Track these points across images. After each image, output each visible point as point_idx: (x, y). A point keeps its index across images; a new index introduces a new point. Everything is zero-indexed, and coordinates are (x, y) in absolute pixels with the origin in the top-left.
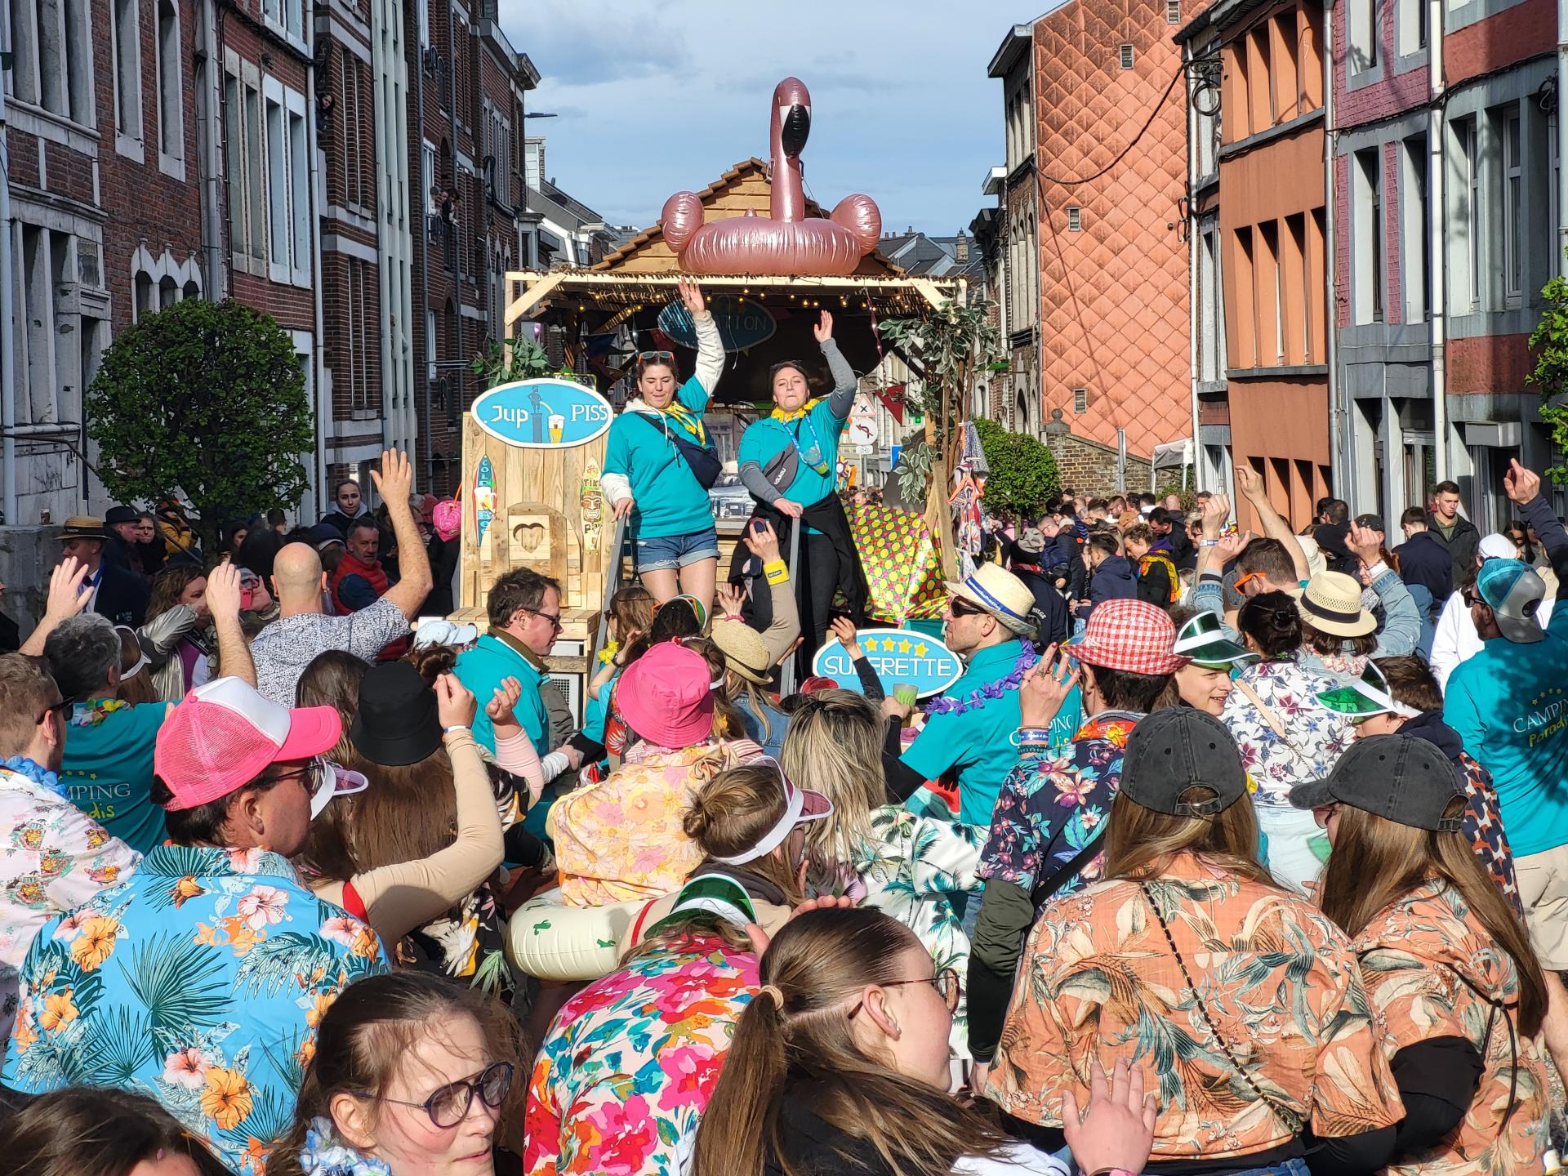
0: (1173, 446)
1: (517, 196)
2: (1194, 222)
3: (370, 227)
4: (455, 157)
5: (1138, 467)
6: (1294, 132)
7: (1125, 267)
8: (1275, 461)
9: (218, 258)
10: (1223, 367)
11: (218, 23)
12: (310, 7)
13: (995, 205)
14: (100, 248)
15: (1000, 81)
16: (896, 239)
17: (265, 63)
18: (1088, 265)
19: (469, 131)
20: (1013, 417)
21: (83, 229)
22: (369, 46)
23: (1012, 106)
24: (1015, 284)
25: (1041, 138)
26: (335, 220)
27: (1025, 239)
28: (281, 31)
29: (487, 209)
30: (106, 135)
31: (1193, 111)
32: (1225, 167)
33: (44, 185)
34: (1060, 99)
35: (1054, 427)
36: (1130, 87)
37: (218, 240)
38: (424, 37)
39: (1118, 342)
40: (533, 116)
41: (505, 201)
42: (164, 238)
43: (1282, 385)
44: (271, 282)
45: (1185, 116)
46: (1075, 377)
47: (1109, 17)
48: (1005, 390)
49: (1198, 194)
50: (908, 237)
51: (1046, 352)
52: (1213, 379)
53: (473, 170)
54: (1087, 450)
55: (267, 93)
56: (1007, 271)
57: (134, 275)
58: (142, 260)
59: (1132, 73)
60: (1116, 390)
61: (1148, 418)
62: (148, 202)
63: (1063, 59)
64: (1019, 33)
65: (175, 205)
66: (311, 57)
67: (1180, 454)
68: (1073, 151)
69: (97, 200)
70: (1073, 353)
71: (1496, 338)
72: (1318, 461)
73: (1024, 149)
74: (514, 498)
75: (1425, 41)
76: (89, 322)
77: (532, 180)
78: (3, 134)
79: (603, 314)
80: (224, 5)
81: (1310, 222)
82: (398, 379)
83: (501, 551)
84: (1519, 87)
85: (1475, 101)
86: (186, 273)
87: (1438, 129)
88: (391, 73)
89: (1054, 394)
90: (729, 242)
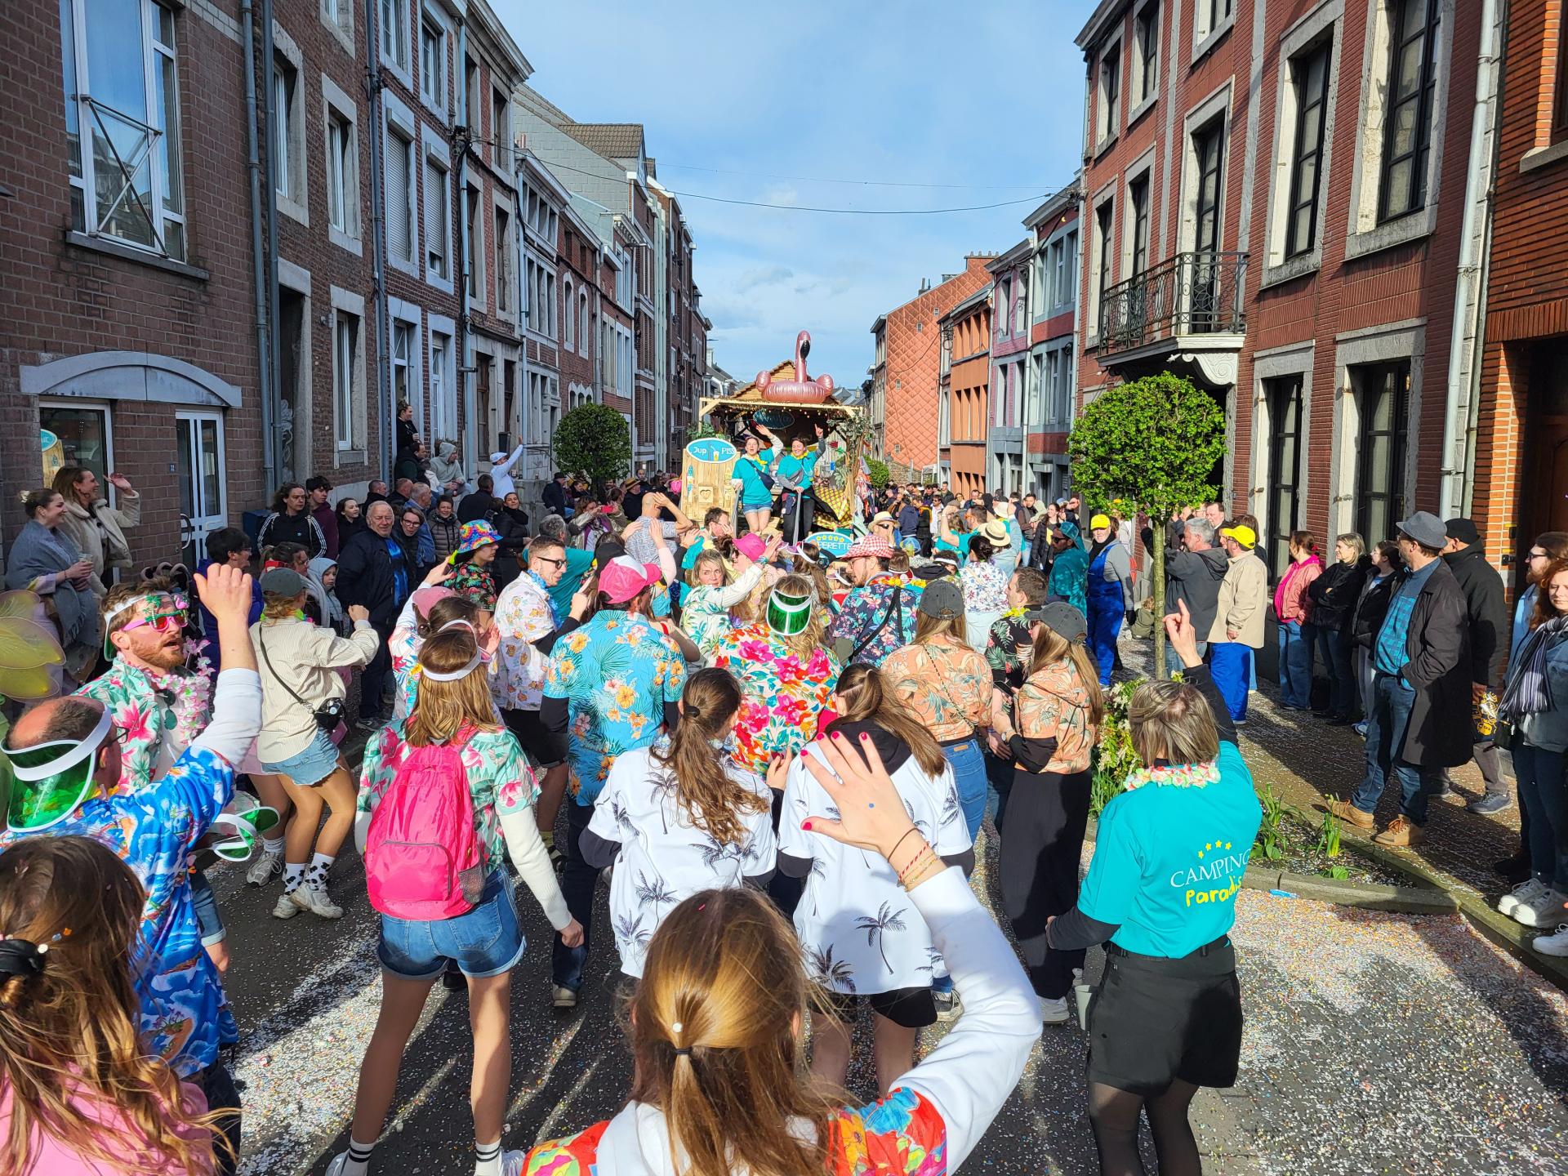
0: (929, 466)
1: (704, 368)
2: (941, 387)
4: (682, 354)
5: (917, 474)
6: (978, 357)
7: (915, 402)
8: (966, 474)
9: (599, 387)
10: (949, 440)
11: (601, 304)
12: (633, 298)
13: (871, 379)
14: (558, 382)
15: (875, 334)
16: (836, 391)
17: (617, 318)
18: (903, 401)
19: (687, 345)
20: (874, 454)
21: (551, 375)
22: (654, 313)
23: (879, 343)
24: (877, 407)
25: (888, 355)
26: (640, 375)
27: (881, 391)
28: (623, 307)
29: (693, 373)
31: (942, 348)
32: (953, 368)
33: (539, 359)
34: (895, 341)
35: (888, 458)
36: (920, 338)
37: (599, 381)
38: (673, 311)
39: (912, 429)
40: (710, 340)
41: (700, 370)
42: (580, 379)
44: (617, 396)
45: (939, 350)
46: (896, 441)
47: (914, 313)
48: (871, 444)
49: (943, 378)
50: (840, 390)
51: (886, 432)
52: (945, 444)
53: (689, 359)
54: (899, 466)
55: (618, 329)
56: (874, 402)
57: (569, 392)
58: (572, 387)
59: (922, 333)
60: (910, 446)
61: (921, 456)
62: (575, 366)
63: (897, 328)
64: (882, 318)
65: (584, 368)
66: (633, 316)
67: (932, 469)
68: (899, 360)
69: (557, 365)
70: (895, 432)
71: (1045, 434)
72: (981, 474)
73: (882, 359)
74: (701, 480)
75: (1025, 327)
76: (553, 409)
77: (709, 363)
78: (525, 340)
79: (733, 414)
80: (604, 297)
81: (982, 390)
82: (661, 432)
83: (696, 499)
84: (1059, 345)
85: (1042, 349)
86: (588, 391)
87: (1029, 358)
88: (661, 323)
89: (889, 446)
90: (780, 389)
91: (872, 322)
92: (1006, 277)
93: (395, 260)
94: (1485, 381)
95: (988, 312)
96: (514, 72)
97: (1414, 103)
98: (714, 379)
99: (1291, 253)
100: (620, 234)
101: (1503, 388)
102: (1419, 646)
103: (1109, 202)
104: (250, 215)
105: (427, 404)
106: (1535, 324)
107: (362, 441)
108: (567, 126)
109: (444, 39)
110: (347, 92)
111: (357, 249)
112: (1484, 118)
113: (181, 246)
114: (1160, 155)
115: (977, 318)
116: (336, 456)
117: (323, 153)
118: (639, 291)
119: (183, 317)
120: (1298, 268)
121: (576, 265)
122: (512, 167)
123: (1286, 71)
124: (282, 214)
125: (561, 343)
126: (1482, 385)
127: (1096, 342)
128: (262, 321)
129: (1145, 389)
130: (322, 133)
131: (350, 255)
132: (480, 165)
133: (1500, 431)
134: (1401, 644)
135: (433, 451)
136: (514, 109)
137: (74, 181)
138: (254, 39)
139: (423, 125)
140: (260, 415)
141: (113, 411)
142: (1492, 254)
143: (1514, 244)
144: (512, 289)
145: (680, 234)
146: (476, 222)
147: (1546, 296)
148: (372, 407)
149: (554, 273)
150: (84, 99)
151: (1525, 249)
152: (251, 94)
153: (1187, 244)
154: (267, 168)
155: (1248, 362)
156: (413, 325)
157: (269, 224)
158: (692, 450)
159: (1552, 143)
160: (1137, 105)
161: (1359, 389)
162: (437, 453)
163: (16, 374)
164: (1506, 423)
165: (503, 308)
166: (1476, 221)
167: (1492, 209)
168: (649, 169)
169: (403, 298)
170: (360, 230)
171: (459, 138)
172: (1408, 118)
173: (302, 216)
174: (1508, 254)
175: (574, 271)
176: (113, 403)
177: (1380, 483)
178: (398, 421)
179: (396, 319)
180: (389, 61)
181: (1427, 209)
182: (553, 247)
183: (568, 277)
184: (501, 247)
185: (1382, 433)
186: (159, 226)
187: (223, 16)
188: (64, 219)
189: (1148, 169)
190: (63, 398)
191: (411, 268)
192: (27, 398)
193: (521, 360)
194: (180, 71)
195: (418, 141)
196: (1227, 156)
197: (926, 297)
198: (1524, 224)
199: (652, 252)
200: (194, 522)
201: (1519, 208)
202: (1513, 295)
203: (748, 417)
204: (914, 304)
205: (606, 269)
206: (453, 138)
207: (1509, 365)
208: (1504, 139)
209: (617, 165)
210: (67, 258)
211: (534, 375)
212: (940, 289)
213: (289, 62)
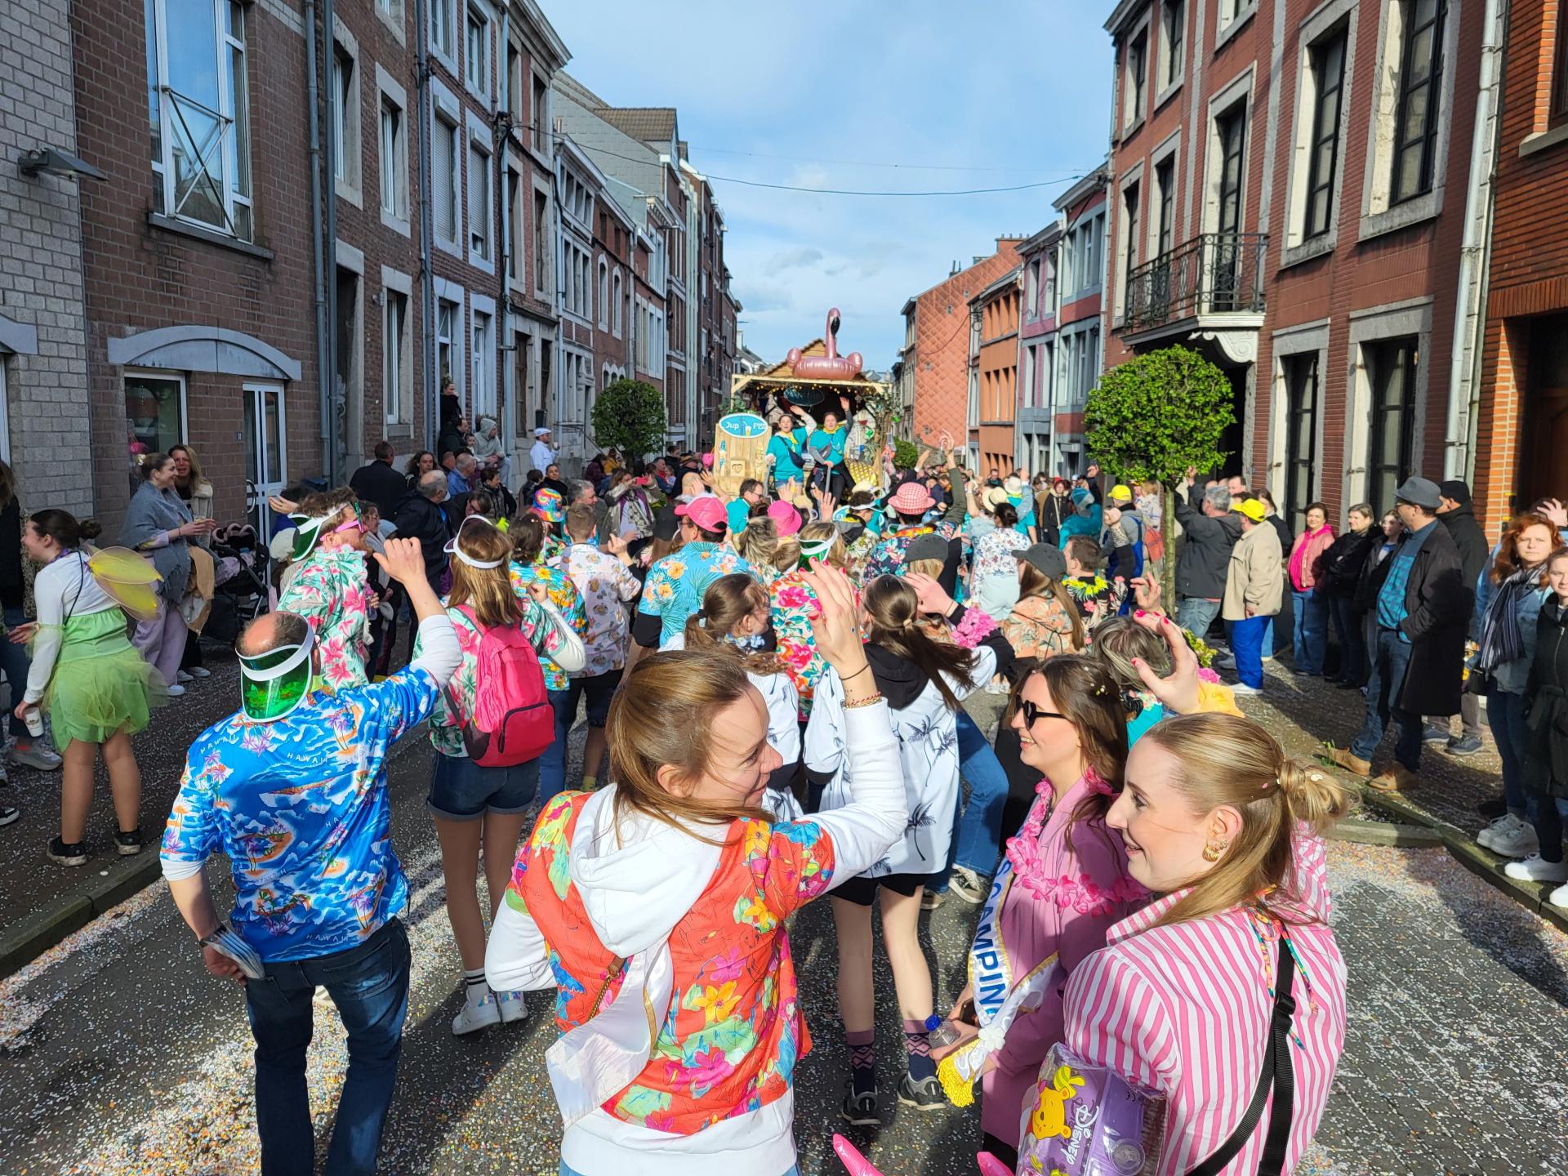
1: (734, 351)
2: (970, 369)
3: (683, 359)
4: (713, 335)
6: (1007, 339)
7: (945, 384)
8: (994, 455)
9: (631, 367)
10: (978, 421)
11: (634, 285)
12: (665, 281)
13: (901, 361)
14: (592, 362)
15: (905, 316)
17: (650, 299)
18: (932, 383)
19: (718, 326)
20: (904, 436)
21: (586, 355)
22: (685, 295)
23: (909, 324)
24: (907, 389)
25: (918, 337)
26: (671, 356)
27: (911, 373)
28: (655, 288)
29: (723, 355)
31: (972, 330)
32: (982, 350)
33: (574, 339)
34: (925, 323)
36: (950, 321)
37: (631, 360)
38: (704, 293)
39: (941, 411)
40: (740, 322)
41: (730, 352)
42: (614, 359)
43: (998, 428)
44: (649, 376)
45: (969, 332)
47: (944, 296)
48: (901, 425)
49: (972, 359)
50: (872, 369)
51: (915, 413)
52: (974, 425)
53: (719, 340)
55: (650, 310)
56: (904, 384)
57: (603, 371)
58: (606, 367)
59: (951, 316)
62: (609, 346)
63: (927, 310)
64: (912, 300)
65: (618, 348)
66: (665, 298)
68: (929, 343)
69: (592, 345)
70: (925, 414)
71: (1073, 414)
72: (1009, 455)
73: (912, 340)
74: (733, 455)
75: (1054, 308)
76: (588, 388)
77: (739, 346)
78: (561, 320)
79: (766, 391)
80: (637, 278)
81: (1011, 371)
82: (691, 413)
83: (728, 473)
84: (1086, 326)
85: (1071, 330)
86: (620, 371)
87: (1057, 339)
88: (692, 304)
89: (918, 428)
90: (810, 365)
91: (902, 304)
92: (1035, 258)
93: (440, 241)
94: (1487, 356)
95: (1017, 294)
96: (553, 58)
97: (1425, 89)
98: (744, 361)
99: (1309, 234)
100: (653, 216)
101: (1504, 363)
102: (1417, 601)
103: (1135, 185)
104: (311, 199)
105: (468, 381)
106: (1533, 301)
107: (409, 416)
108: (601, 110)
109: (488, 28)
110: (398, 80)
111: (405, 231)
112: (1486, 105)
113: (249, 228)
114: (1185, 139)
115: (1007, 299)
116: (385, 429)
117: (376, 139)
118: (671, 272)
119: (250, 294)
120: (1314, 247)
121: (611, 246)
122: (551, 152)
123: (1305, 58)
124: (339, 198)
125: (595, 323)
126: (1484, 360)
127: (1122, 322)
128: (321, 299)
129: (1156, 361)
130: (375, 120)
131: (400, 236)
132: (520, 150)
133: (1501, 404)
134: (1400, 600)
135: (474, 426)
136: (551, 95)
137: (156, 166)
138: (316, 31)
139: (468, 111)
140: (318, 388)
141: (188, 382)
142: (1493, 235)
143: (1514, 225)
144: (550, 269)
145: (712, 217)
146: (515, 205)
147: (1543, 275)
148: (418, 383)
149: (589, 255)
150: (165, 90)
151: (1523, 230)
152: (313, 83)
153: (1210, 225)
154: (326, 153)
155: (1267, 340)
156: (457, 304)
157: (327, 207)
158: (724, 425)
159: (1550, 128)
160: (1164, 89)
161: (1371, 367)
162: (478, 428)
163: (105, 346)
164: (1506, 396)
165: (540, 289)
166: (1479, 204)
167: (1494, 192)
168: (682, 152)
169: (448, 278)
170: (409, 212)
171: (500, 123)
172: (1419, 104)
173: (356, 199)
174: (1508, 234)
175: (609, 253)
176: (188, 374)
177: (1391, 456)
178: (442, 397)
179: (441, 298)
180: (436, 49)
181: (1435, 192)
182: (589, 229)
183: (603, 258)
184: (539, 229)
185: (1394, 408)
186: (229, 209)
187: (288, 10)
188: (147, 201)
189: (1173, 153)
190: (144, 369)
191: (454, 249)
192: (113, 367)
193: (557, 339)
194: (249, 63)
195: (463, 126)
196: (1248, 139)
197: (957, 279)
198: (1523, 205)
199: (684, 234)
200: (259, 488)
201: (1518, 191)
202: (1513, 273)
203: (779, 394)
204: (944, 286)
205: (639, 251)
206: (495, 123)
207: (1509, 340)
208: (1506, 124)
209: (651, 149)
210: (149, 238)
211: (569, 355)
212: (970, 272)
213: (346, 53)
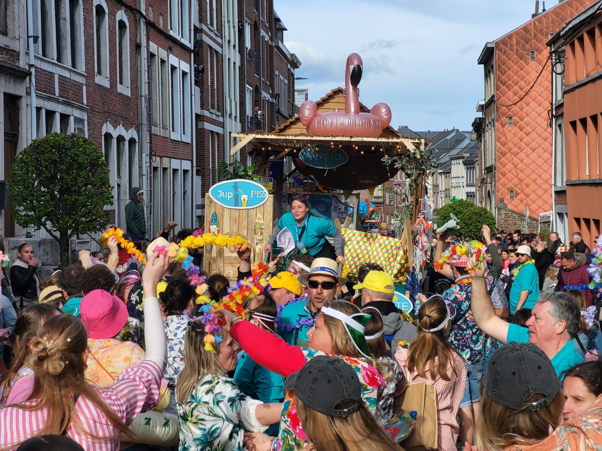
0: (547, 214)
1: (291, 110)
2: (554, 119)
3: (221, 119)
4: (261, 93)
5: (534, 222)
7: (531, 141)
8: (585, 219)
9: (145, 129)
10: (565, 180)
11: (147, 32)
12: (192, 28)
13: (481, 116)
14: (86, 122)
15: (483, 66)
16: (448, 131)
17: (170, 50)
18: (516, 139)
19: (268, 83)
20: (486, 201)
21: (77, 113)
22: (222, 46)
23: (487, 75)
24: (488, 148)
25: (497, 88)
26: (204, 116)
27: (491, 129)
28: (178, 38)
29: (276, 115)
30: (89, 75)
31: (554, 74)
32: (566, 96)
33: (57, 94)
34: (505, 72)
35: (501, 205)
36: (534, 68)
37: (145, 121)
38: (248, 44)
39: (528, 171)
40: (298, 79)
41: (284, 111)
42: (119, 119)
43: (588, 187)
44: (171, 140)
45: (551, 76)
46: (510, 185)
47: (525, 39)
48: (484, 190)
49: (556, 108)
50: (453, 131)
51: (498, 175)
52: (561, 185)
53: (270, 99)
54: (514, 215)
55: (171, 62)
56: (485, 142)
57: (103, 133)
58: (107, 128)
59: (535, 62)
60: (527, 191)
61: (540, 202)
62: (111, 104)
63: (507, 56)
64: (489, 46)
65: (125, 106)
66: (192, 48)
67: (549, 217)
68: (510, 94)
69: (85, 102)
70: (509, 175)
73: (492, 92)
74: (226, 230)
78: (33, 70)
80: (150, 25)
81: (600, 119)
86: (130, 134)
88: (232, 58)
89: (501, 191)
90: (328, 121)
118: (201, 20)
193: (28, 93)
197: (540, 21)
204: (526, 28)
211: (39, 109)
212: (555, 11)
